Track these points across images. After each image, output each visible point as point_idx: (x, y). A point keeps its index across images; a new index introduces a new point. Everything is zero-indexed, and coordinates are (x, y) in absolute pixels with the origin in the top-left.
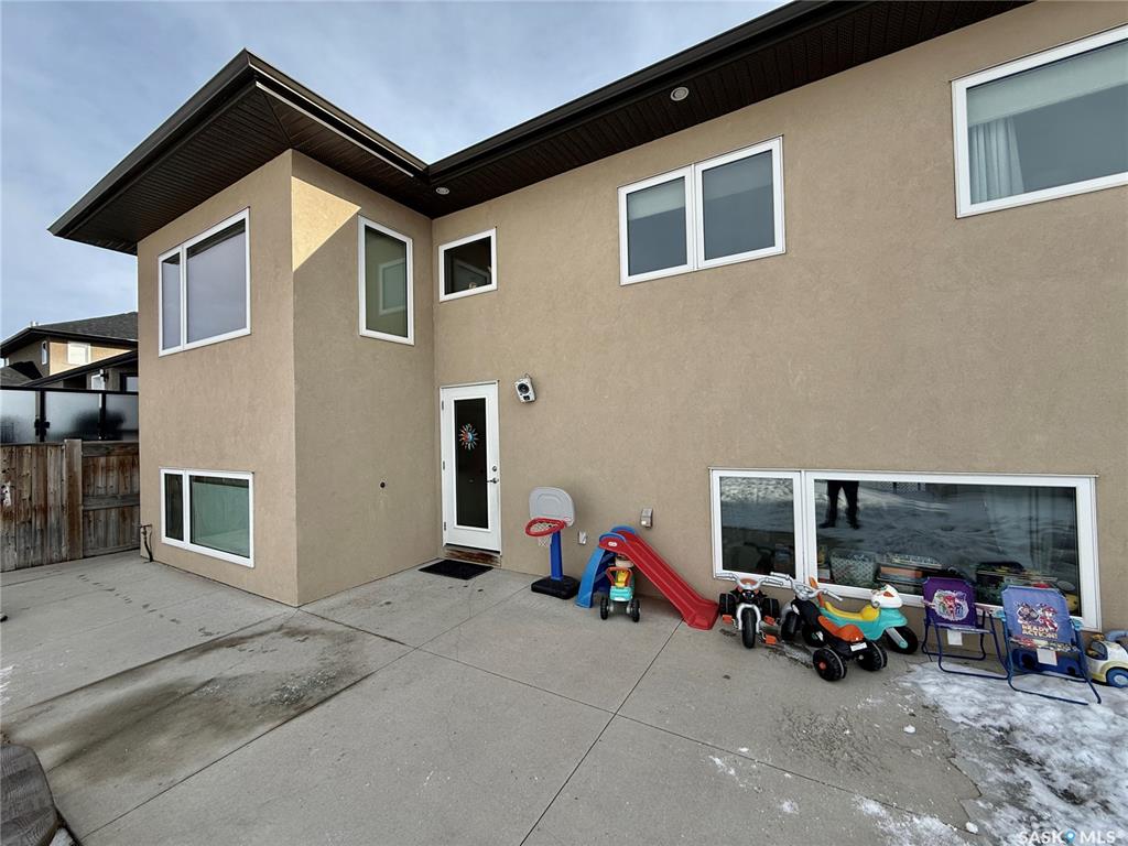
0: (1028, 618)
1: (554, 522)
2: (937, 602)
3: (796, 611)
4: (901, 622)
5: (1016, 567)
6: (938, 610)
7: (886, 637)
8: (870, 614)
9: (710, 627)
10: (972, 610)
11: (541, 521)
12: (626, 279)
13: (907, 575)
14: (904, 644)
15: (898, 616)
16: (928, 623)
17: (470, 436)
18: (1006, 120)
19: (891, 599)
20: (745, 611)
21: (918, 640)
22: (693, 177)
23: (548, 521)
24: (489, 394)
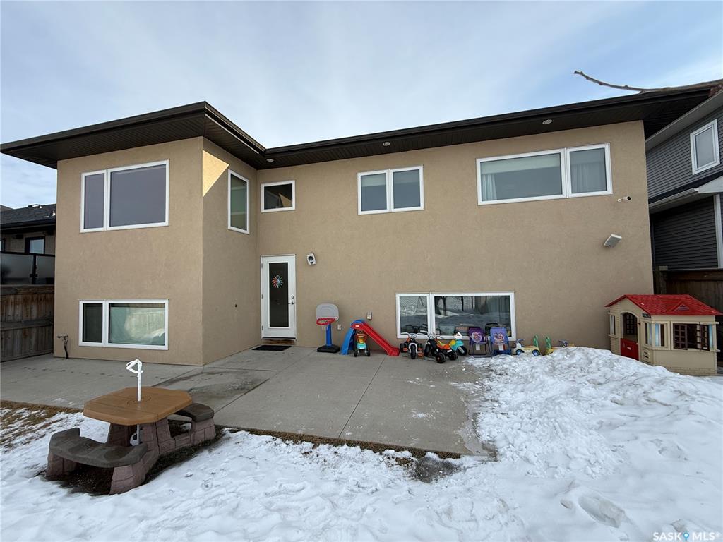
0: (497, 337)
1: (328, 319)
2: (473, 336)
3: (429, 343)
4: (462, 345)
5: (495, 324)
6: (473, 339)
7: (458, 350)
8: (453, 343)
9: (398, 355)
10: (483, 338)
11: (322, 319)
12: (360, 212)
13: (465, 330)
14: (463, 352)
15: (461, 342)
16: (470, 344)
17: (279, 281)
18: (492, 174)
19: (459, 337)
20: (412, 345)
21: (467, 351)
22: (389, 174)
23: (325, 319)
24: (291, 261)
